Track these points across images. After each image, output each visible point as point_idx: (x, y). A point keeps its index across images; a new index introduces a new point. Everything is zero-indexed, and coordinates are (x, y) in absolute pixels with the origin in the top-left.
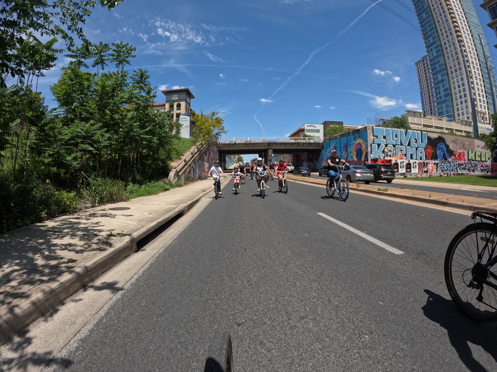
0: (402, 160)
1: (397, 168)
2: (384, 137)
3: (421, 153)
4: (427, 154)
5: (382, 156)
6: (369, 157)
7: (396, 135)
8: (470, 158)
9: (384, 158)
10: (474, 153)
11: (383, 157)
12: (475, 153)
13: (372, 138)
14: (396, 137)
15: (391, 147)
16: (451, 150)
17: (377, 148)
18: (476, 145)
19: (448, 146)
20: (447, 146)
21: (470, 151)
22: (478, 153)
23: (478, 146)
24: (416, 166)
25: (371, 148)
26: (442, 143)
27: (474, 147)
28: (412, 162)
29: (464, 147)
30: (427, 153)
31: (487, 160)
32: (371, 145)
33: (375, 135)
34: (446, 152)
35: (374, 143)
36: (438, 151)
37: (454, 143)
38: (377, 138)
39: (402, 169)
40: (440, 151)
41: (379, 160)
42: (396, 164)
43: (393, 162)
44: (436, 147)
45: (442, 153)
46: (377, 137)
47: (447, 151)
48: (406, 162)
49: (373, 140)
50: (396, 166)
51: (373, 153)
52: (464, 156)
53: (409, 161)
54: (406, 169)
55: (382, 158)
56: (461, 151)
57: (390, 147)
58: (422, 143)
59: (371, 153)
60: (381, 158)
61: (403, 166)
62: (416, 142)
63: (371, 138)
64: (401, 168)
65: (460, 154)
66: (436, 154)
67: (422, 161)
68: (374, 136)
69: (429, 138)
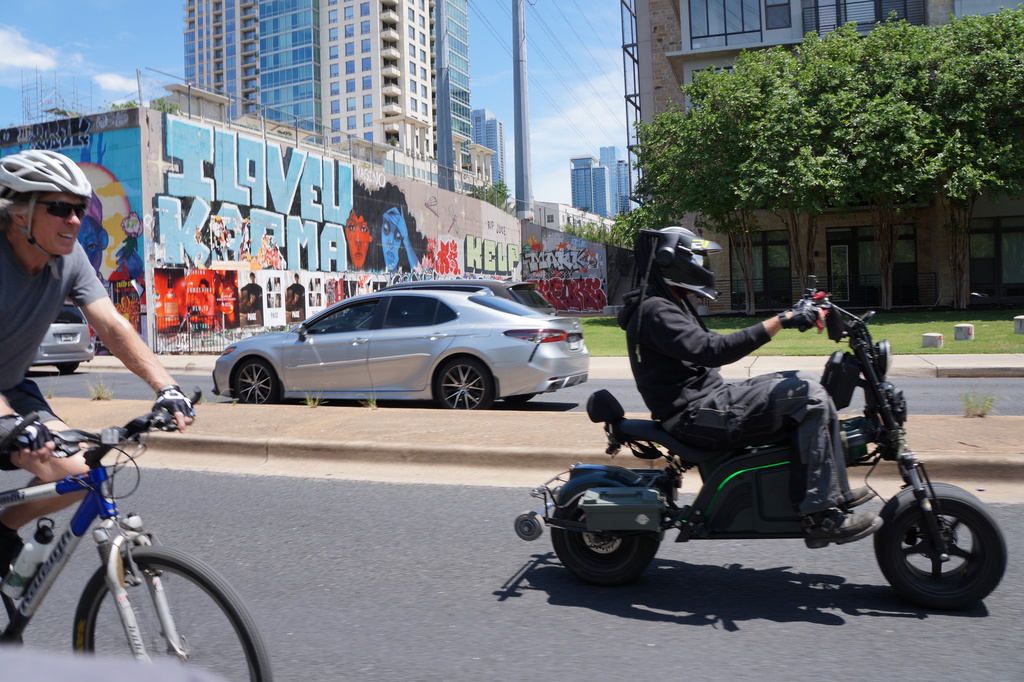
0: (273, 274)
1: (257, 307)
2: (209, 170)
3: (334, 244)
4: (354, 251)
5: (200, 253)
6: (147, 258)
7: (252, 164)
8: (470, 264)
9: (208, 262)
10: (479, 246)
11: (205, 258)
12: (483, 245)
13: (162, 166)
14: (252, 172)
15: (233, 215)
16: (419, 234)
17: (179, 216)
18: (485, 219)
19: (413, 219)
20: (411, 222)
21: (470, 240)
22: (490, 248)
23: (490, 224)
24: (319, 295)
25: (156, 214)
26: (395, 209)
27: (481, 227)
28: (305, 278)
29: (453, 226)
30: (351, 243)
31: (511, 268)
32: (155, 203)
33: (171, 153)
34: (406, 243)
35: (166, 193)
36: (384, 238)
37: (428, 212)
38: (181, 171)
39: (274, 310)
40: (391, 235)
41: (188, 272)
42: (254, 289)
43: (242, 282)
44: (381, 222)
45: (397, 246)
46: (179, 162)
47: (411, 239)
48: (287, 281)
49: (166, 177)
50: (252, 298)
51: (162, 237)
52: (456, 256)
53: (297, 276)
54: (289, 308)
55: (200, 264)
56: (447, 239)
57: (230, 216)
58: (337, 204)
59: (156, 239)
60: (197, 263)
61: (279, 296)
62: (319, 201)
63: (153, 165)
64: (269, 306)
65: (445, 248)
66: (380, 249)
67: (337, 277)
68: (166, 158)
69: (359, 188)
